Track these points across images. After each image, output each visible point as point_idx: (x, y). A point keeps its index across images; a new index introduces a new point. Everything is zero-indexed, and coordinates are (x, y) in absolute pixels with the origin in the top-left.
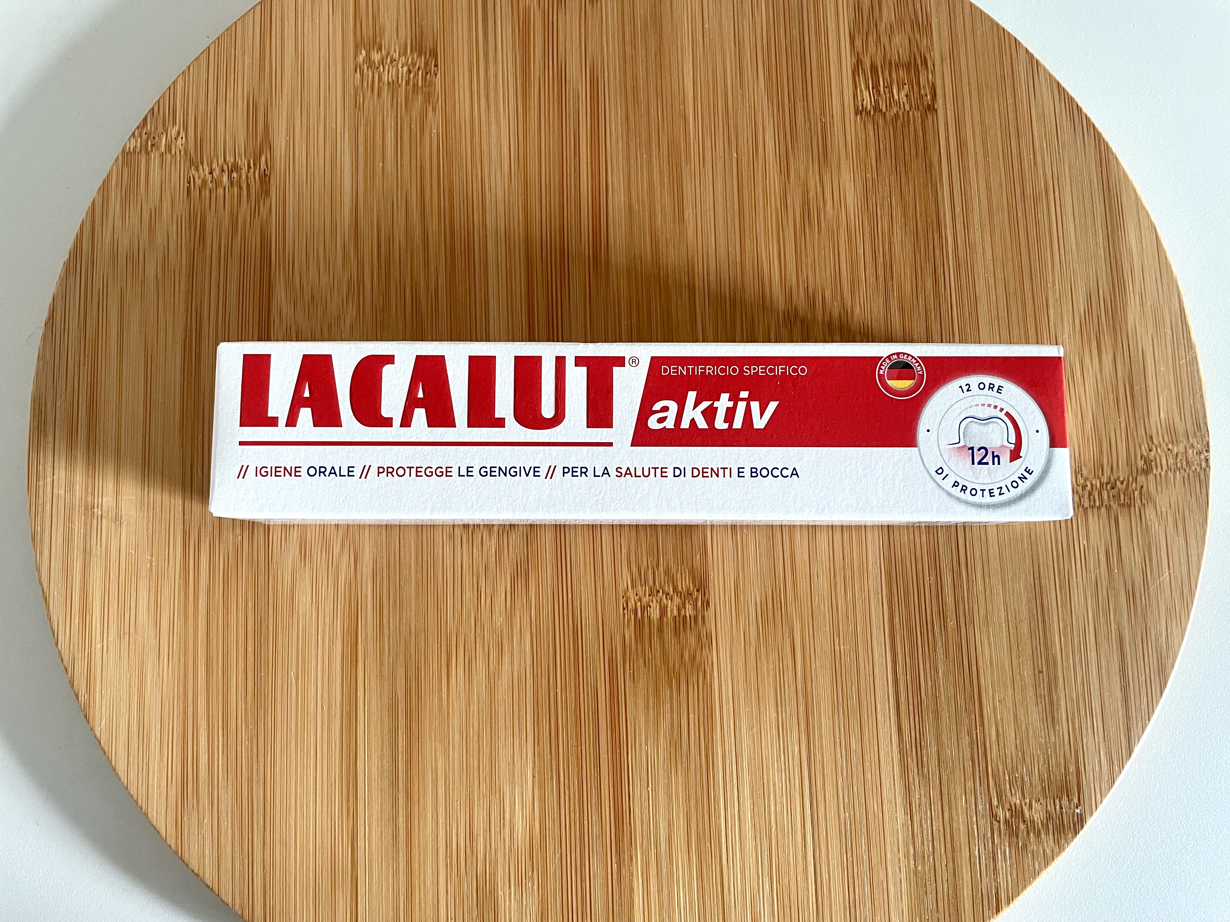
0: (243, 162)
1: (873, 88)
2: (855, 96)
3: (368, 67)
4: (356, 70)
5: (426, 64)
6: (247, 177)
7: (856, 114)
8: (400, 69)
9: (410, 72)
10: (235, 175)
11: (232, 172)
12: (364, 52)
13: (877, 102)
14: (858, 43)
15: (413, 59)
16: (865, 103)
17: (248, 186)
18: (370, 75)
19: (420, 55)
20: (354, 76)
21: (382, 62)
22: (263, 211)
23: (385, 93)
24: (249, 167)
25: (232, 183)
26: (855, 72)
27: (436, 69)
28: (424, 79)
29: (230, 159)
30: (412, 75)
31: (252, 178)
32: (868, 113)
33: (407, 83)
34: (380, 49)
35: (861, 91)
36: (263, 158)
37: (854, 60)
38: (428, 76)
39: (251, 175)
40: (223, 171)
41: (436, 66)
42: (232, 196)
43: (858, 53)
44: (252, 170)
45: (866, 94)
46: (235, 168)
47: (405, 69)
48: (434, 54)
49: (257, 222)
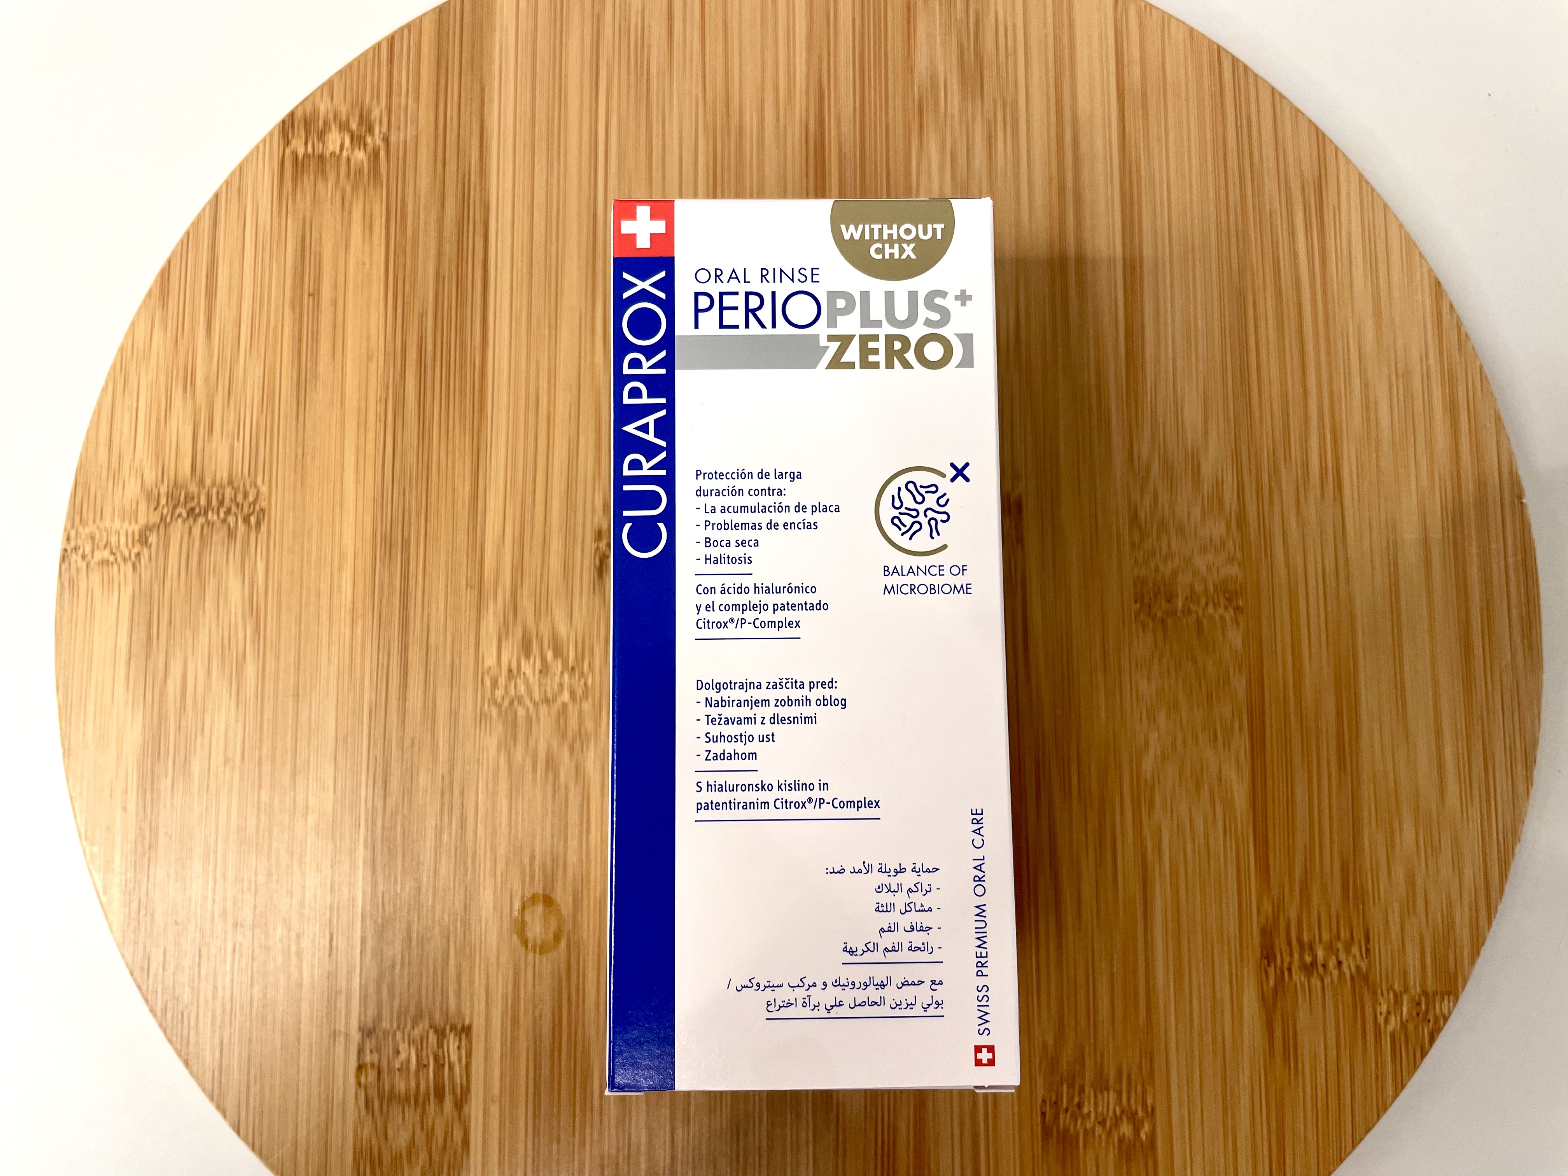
0: (1298, 977)
1: (443, 1065)
2: (469, 1054)
3: (1136, 1113)
4: (1153, 1109)
5: (1056, 1117)
6: (1291, 954)
7: (470, 1028)
8: (1092, 1110)
9: (1080, 1106)
10: (1308, 959)
11: (1312, 964)
12: (1143, 1136)
13: (440, 1045)
14: (458, 1135)
15: (1076, 1125)
16: (457, 1043)
17: (1289, 943)
18: (1132, 1102)
19: (1066, 1131)
20: (1154, 1099)
21: (1117, 1121)
22: (1267, 907)
23: (1112, 1074)
24: (1290, 970)
25: (1311, 948)
26: (466, 1091)
27: (1043, 1110)
28: (1059, 1095)
29: (1316, 982)
30: (1076, 1100)
31: (1284, 954)
32: (453, 1028)
33: (1082, 1089)
34: (1121, 1141)
35: (460, 1060)
36: (1272, 982)
37: (466, 1109)
38: (1054, 1098)
39: (1287, 960)
40: (1324, 966)
41: (1043, 1114)
42: (1309, 930)
43: (460, 1118)
44: (1286, 965)
45: (454, 1057)
46: (1309, 969)
47: (1085, 1110)
48: (1046, 1132)
49: (1275, 892)
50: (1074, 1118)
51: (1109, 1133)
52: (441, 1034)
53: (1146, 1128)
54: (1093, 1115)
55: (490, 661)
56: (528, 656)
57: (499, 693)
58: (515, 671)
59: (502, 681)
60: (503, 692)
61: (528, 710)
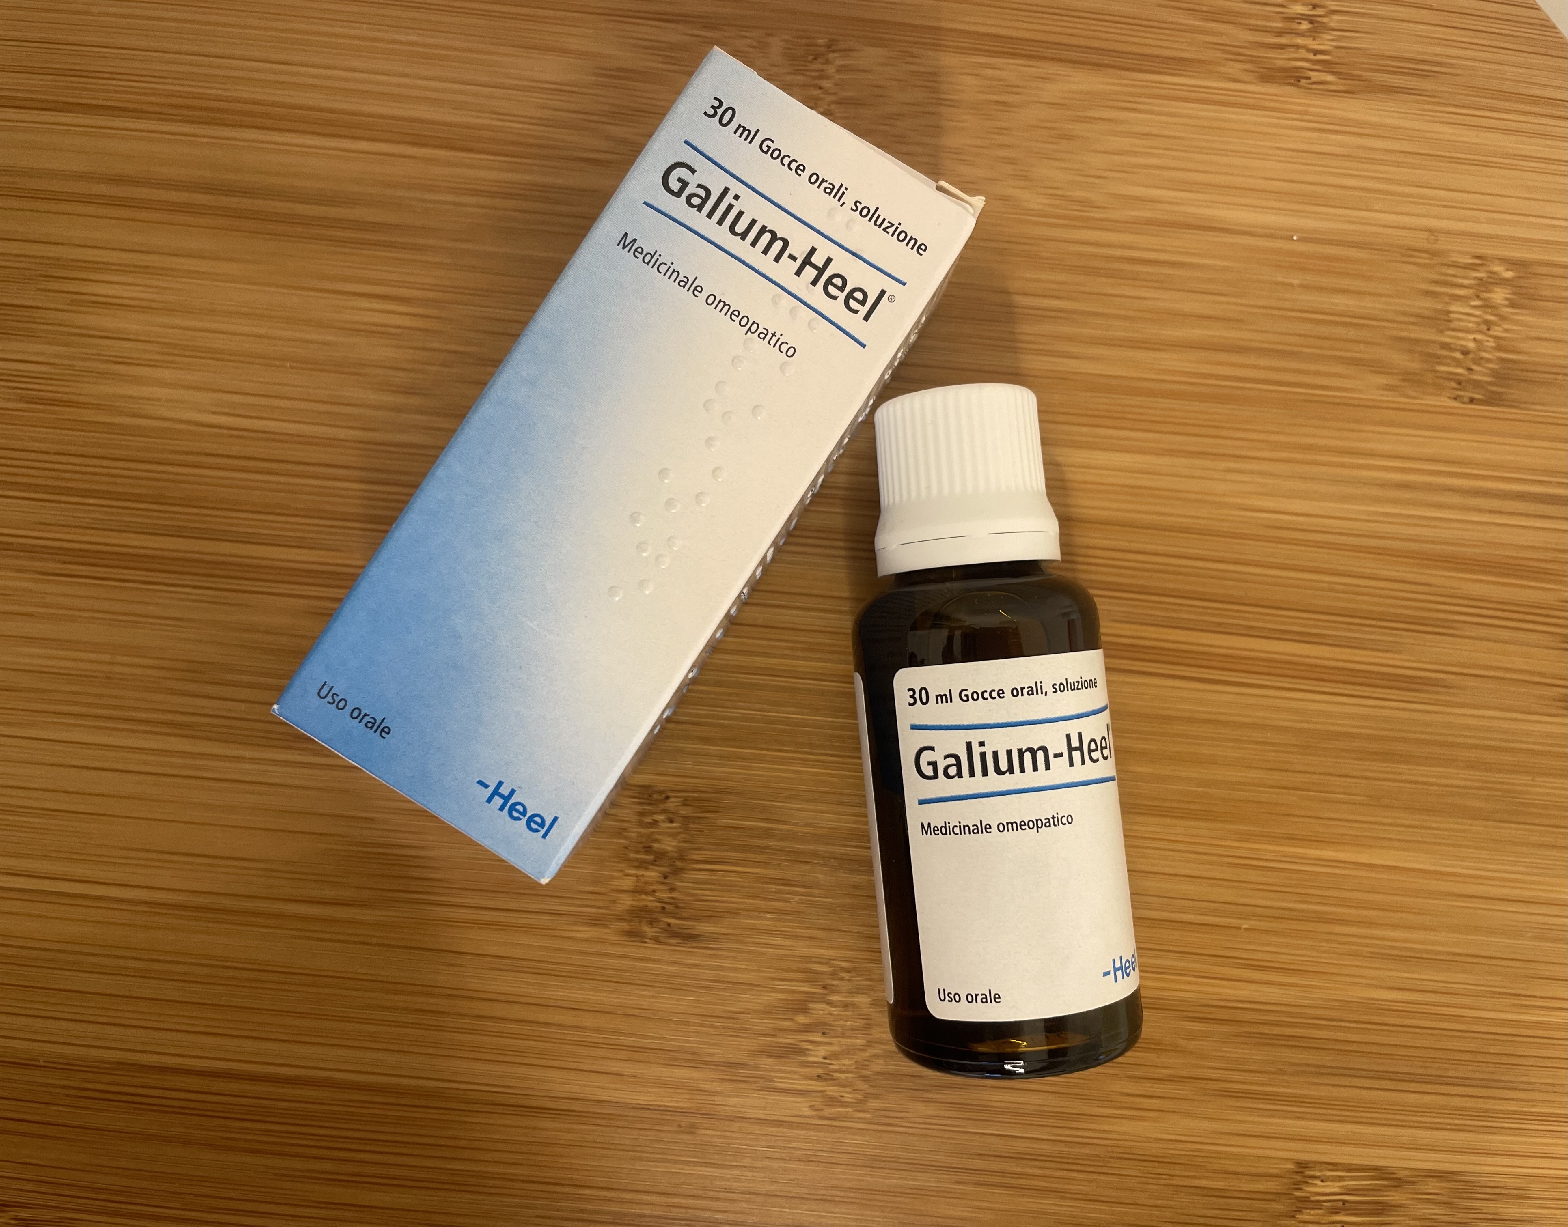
50: (1478, 361)
51: (1502, 318)
52: (1306, 1203)
53: (1498, 268)
54: (1479, 337)
55: (802, 1107)
56: (803, 1052)
57: (849, 1097)
58: (820, 1071)
59: (832, 1090)
60: (848, 1090)
61: (876, 1056)
